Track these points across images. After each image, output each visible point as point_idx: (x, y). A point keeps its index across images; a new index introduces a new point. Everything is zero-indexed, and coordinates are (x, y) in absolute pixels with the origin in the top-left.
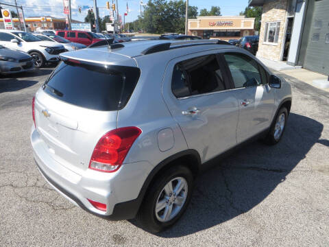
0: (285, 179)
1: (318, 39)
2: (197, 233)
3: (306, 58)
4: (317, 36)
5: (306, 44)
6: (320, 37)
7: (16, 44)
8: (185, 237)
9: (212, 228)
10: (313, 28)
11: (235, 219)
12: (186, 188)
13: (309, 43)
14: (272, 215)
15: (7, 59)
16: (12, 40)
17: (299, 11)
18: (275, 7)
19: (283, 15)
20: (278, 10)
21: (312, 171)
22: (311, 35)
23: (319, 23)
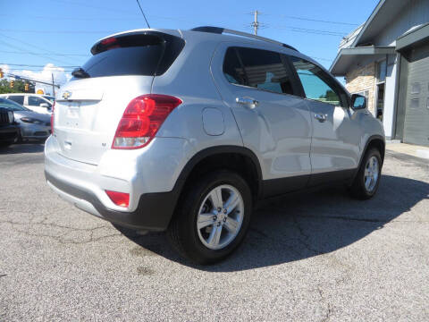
0: (382, 227)
1: (418, 106)
2: (256, 270)
3: (405, 131)
4: (416, 102)
5: (403, 113)
6: (421, 103)
7: (46, 109)
8: (239, 272)
9: (278, 266)
10: (410, 92)
11: (311, 259)
12: (241, 209)
13: (407, 111)
14: (365, 258)
15: (32, 121)
16: (42, 105)
17: (390, 75)
18: (361, 74)
19: (371, 82)
20: (365, 77)
21: (420, 222)
22: (408, 102)
23: (417, 86)
